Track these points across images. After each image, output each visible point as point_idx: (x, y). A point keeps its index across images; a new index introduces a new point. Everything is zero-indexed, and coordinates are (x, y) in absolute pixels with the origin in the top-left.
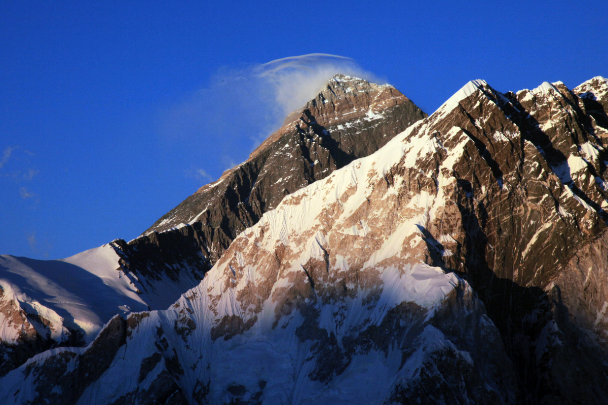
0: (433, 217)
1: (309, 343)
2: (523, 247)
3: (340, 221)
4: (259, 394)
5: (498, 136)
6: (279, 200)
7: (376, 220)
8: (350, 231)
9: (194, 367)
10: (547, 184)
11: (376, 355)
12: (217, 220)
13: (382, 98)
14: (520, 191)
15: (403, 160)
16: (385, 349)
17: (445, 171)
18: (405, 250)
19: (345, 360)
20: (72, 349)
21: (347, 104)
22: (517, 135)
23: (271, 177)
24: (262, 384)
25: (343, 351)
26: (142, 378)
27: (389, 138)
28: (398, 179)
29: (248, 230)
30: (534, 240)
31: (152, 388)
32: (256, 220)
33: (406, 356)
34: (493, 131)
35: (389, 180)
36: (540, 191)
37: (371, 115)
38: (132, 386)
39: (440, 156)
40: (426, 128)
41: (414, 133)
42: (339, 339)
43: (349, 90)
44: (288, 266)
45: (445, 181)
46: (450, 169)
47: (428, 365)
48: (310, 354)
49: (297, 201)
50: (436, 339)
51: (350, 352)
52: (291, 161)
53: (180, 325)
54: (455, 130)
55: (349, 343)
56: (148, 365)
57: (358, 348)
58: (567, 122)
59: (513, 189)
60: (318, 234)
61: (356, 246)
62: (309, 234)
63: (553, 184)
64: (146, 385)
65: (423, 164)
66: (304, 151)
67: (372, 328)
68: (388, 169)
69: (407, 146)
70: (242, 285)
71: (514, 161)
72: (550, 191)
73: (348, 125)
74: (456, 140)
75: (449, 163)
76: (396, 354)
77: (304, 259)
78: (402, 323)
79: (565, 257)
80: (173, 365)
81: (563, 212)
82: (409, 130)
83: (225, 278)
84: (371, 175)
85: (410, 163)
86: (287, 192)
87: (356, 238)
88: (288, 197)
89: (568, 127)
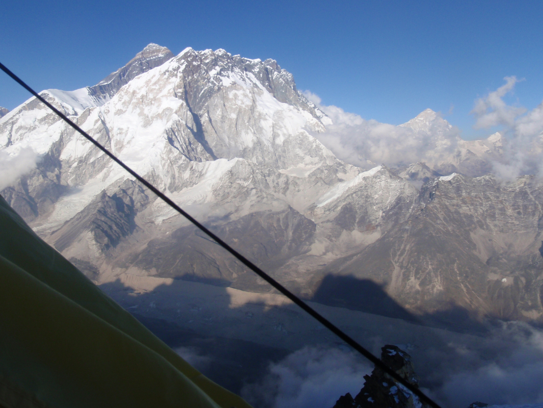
0: (176, 85)
1: (141, 117)
2: (199, 94)
3: (151, 84)
4: (127, 131)
5: (194, 63)
6: (134, 77)
7: (161, 84)
8: (154, 87)
9: (109, 123)
10: (206, 77)
11: (159, 121)
12: (116, 82)
13: (163, 51)
14: (200, 78)
15: (168, 68)
16: (162, 119)
17: (180, 72)
18: (168, 93)
19: (151, 122)
20: (75, 116)
21: (153, 52)
22: (199, 63)
23: (132, 71)
24: (128, 128)
25: (151, 120)
26: (95, 125)
27: (165, 61)
28: (167, 73)
29: (125, 85)
30: (202, 92)
31: (97, 128)
32: (127, 83)
33: (168, 121)
34: (193, 62)
35: (165, 73)
36: (205, 79)
37: (160, 55)
38: (92, 127)
39: (179, 68)
40: (175, 60)
41: (172, 61)
42: (150, 117)
43: (154, 48)
44: (136, 96)
45: (180, 75)
46: (181, 71)
47: (174, 124)
48: (141, 120)
49: (139, 78)
50: (175, 117)
51: (152, 120)
52: (137, 67)
53: (105, 111)
54: (183, 61)
55: (153, 118)
56: (96, 121)
57: (155, 119)
58: (212, 60)
59: (198, 78)
60: (145, 87)
61: (155, 91)
62: (142, 87)
63: (208, 77)
64: (96, 127)
65: (174, 70)
66: (141, 64)
67: (159, 114)
68: (164, 71)
69: (170, 64)
70: (123, 101)
71: (198, 70)
72: (207, 79)
73: (154, 58)
74: (183, 63)
75: (181, 70)
76: (165, 121)
77: (140, 95)
78: (167, 113)
79: (210, 97)
80: (103, 123)
81: (210, 84)
82: (170, 60)
83: (118, 98)
84: (160, 72)
85: (170, 69)
86: (136, 75)
87: (155, 89)
88: (136, 77)
89: (213, 62)
